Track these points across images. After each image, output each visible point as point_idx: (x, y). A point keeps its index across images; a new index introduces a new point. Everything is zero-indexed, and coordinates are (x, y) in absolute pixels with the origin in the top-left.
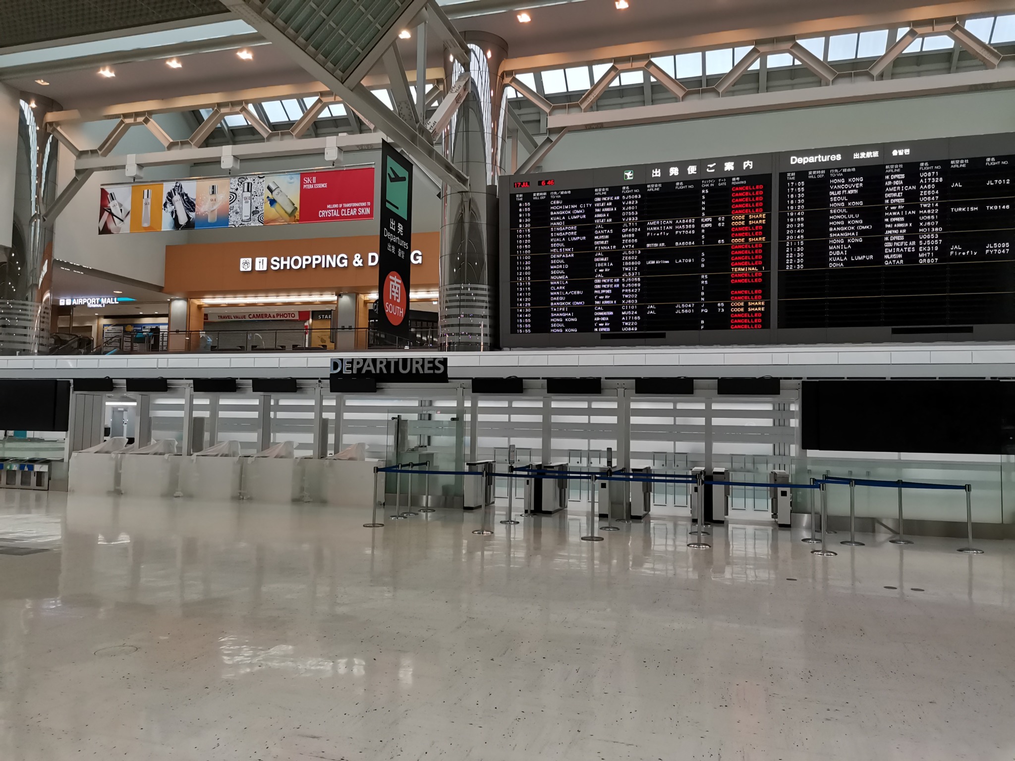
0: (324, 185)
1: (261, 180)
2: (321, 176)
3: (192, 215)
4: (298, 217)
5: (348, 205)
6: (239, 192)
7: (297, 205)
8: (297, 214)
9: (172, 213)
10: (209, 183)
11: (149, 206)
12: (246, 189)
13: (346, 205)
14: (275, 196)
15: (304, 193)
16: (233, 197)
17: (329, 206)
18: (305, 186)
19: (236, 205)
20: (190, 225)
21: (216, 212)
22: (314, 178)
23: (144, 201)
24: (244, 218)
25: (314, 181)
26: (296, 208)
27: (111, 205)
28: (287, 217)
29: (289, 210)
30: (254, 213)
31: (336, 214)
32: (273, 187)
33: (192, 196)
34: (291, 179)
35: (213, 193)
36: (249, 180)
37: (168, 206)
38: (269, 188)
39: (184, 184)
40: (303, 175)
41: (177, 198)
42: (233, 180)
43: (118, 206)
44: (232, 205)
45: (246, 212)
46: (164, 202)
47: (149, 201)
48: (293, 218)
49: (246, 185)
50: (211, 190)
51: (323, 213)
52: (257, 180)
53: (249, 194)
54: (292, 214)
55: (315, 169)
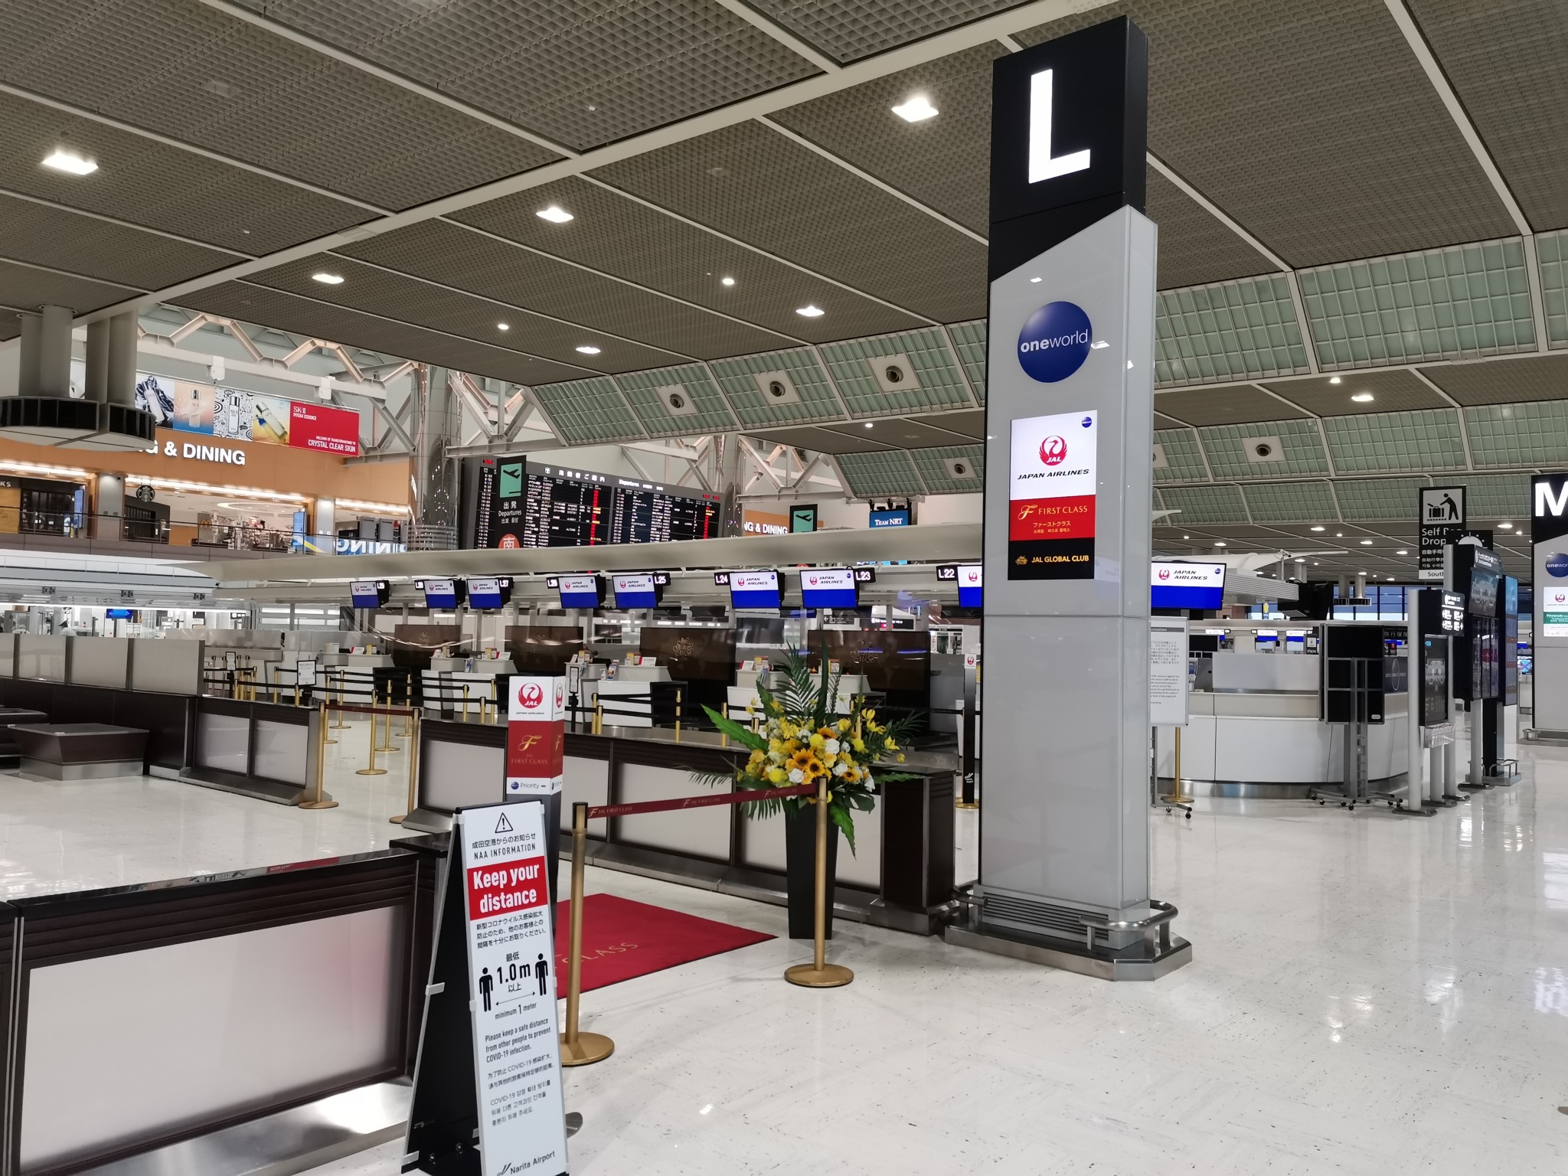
0: (313, 418)
1: (250, 398)
2: (311, 409)
3: (170, 415)
4: (288, 441)
5: (336, 440)
6: (226, 404)
7: (287, 429)
8: (287, 437)
9: (144, 407)
10: (192, 387)
12: (233, 403)
13: (333, 440)
14: (263, 416)
15: (294, 421)
16: (219, 407)
17: (318, 438)
19: (222, 415)
20: (166, 424)
22: (304, 409)
24: (231, 431)
25: (304, 412)
26: (286, 432)
28: (278, 440)
29: (280, 433)
30: (242, 427)
31: (324, 445)
32: (263, 408)
33: (169, 395)
34: (282, 404)
35: (195, 397)
36: (237, 395)
37: (138, 398)
38: (258, 407)
39: (159, 380)
40: (293, 404)
41: (149, 392)
42: (218, 390)
44: (217, 415)
45: (233, 425)
48: (282, 441)
49: (233, 399)
50: (193, 395)
51: (312, 443)
52: (245, 396)
53: (236, 408)
54: (281, 437)
55: (305, 401)
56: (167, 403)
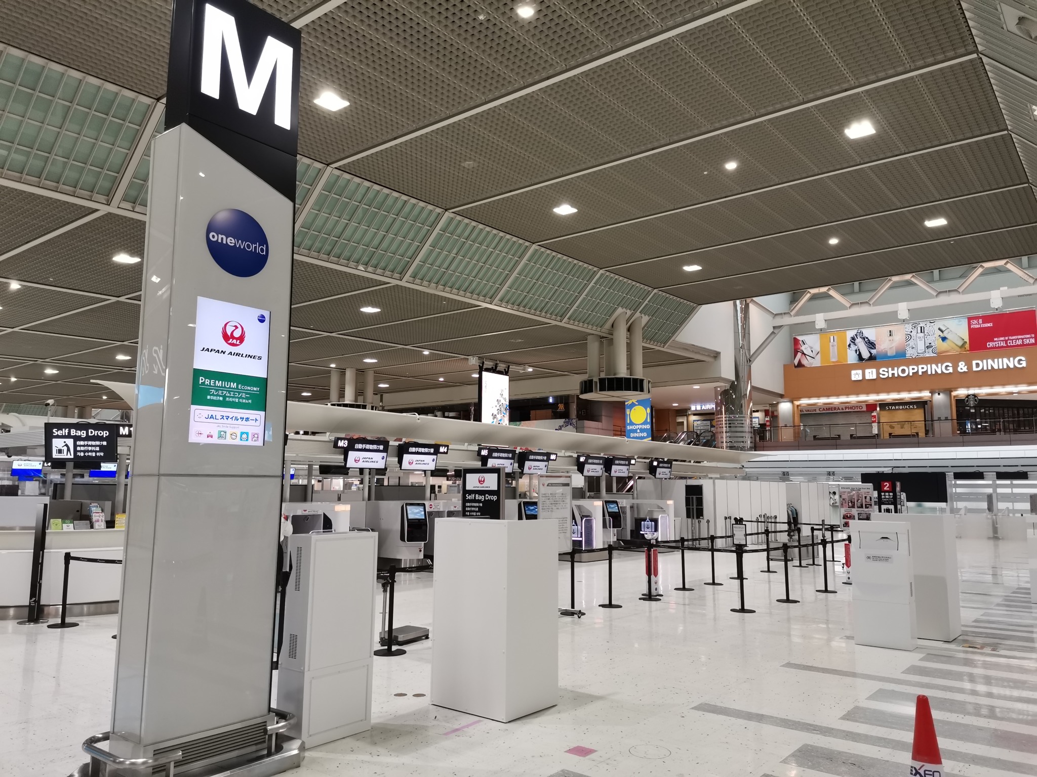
0: (990, 325)
1: (932, 324)
2: (986, 319)
3: (874, 352)
4: (968, 348)
5: (1014, 337)
6: (914, 334)
7: (967, 339)
8: (967, 346)
9: (856, 351)
10: (886, 329)
11: (836, 347)
12: (919, 331)
13: (1011, 338)
14: (945, 334)
15: (972, 332)
16: (909, 337)
17: (996, 339)
18: (972, 326)
19: (911, 343)
20: (872, 358)
21: (894, 348)
22: (981, 320)
23: (831, 344)
24: (919, 352)
25: (981, 322)
26: (966, 342)
27: (803, 348)
28: (959, 349)
29: (960, 343)
30: (928, 347)
31: (1003, 344)
32: (943, 329)
33: (872, 338)
34: (960, 321)
35: (890, 335)
36: (922, 325)
37: (852, 346)
38: (939, 329)
39: (864, 330)
40: (970, 319)
41: (859, 340)
42: (907, 326)
43: (809, 349)
44: (908, 343)
45: (921, 347)
46: (848, 344)
47: (835, 343)
48: (963, 349)
49: (919, 329)
51: (991, 344)
52: (928, 324)
53: (922, 334)
54: (962, 346)
55: (981, 314)
56: (871, 345)
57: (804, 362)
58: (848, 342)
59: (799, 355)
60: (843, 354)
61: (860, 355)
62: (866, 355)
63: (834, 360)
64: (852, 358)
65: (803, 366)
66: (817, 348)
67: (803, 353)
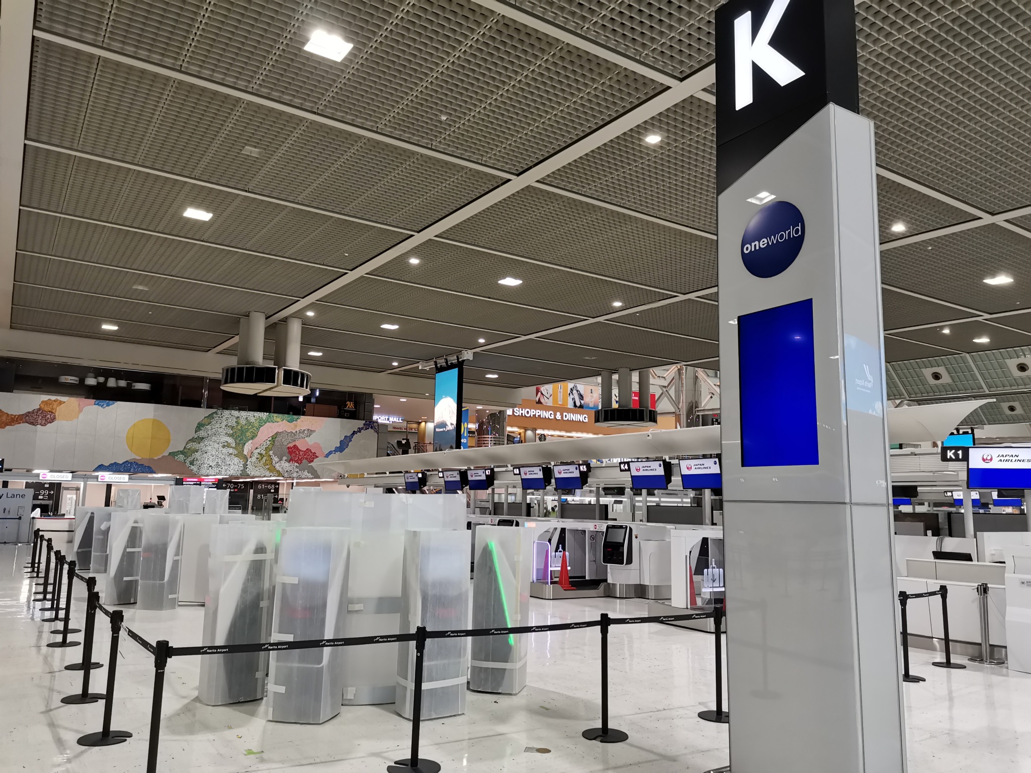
3: (582, 402)
9: (573, 399)
10: (590, 387)
11: (562, 394)
20: (581, 406)
21: (593, 402)
23: (559, 390)
27: (542, 389)
33: (582, 393)
35: (591, 392)
37: (571, 395)
39: (578, 385)
41: (575, 392)
43: (545, 391)
47: (562, 391)
56: (581, 397)
57: (542, 400)
58: (569, 392)
59: (540, 393)
60: (565, 401)
61: (575, 403)
62: (578, 404)
63: (560, 403)
64: (570, 405)
65: (541, 403)
66: (551, 392)
67: (542, 393)
